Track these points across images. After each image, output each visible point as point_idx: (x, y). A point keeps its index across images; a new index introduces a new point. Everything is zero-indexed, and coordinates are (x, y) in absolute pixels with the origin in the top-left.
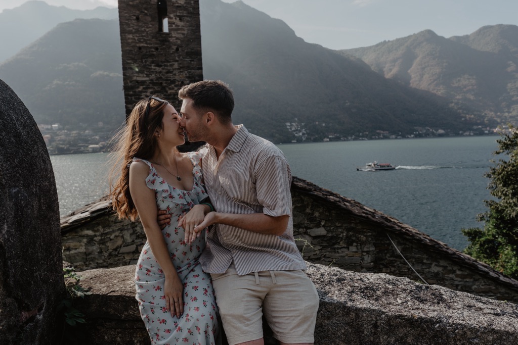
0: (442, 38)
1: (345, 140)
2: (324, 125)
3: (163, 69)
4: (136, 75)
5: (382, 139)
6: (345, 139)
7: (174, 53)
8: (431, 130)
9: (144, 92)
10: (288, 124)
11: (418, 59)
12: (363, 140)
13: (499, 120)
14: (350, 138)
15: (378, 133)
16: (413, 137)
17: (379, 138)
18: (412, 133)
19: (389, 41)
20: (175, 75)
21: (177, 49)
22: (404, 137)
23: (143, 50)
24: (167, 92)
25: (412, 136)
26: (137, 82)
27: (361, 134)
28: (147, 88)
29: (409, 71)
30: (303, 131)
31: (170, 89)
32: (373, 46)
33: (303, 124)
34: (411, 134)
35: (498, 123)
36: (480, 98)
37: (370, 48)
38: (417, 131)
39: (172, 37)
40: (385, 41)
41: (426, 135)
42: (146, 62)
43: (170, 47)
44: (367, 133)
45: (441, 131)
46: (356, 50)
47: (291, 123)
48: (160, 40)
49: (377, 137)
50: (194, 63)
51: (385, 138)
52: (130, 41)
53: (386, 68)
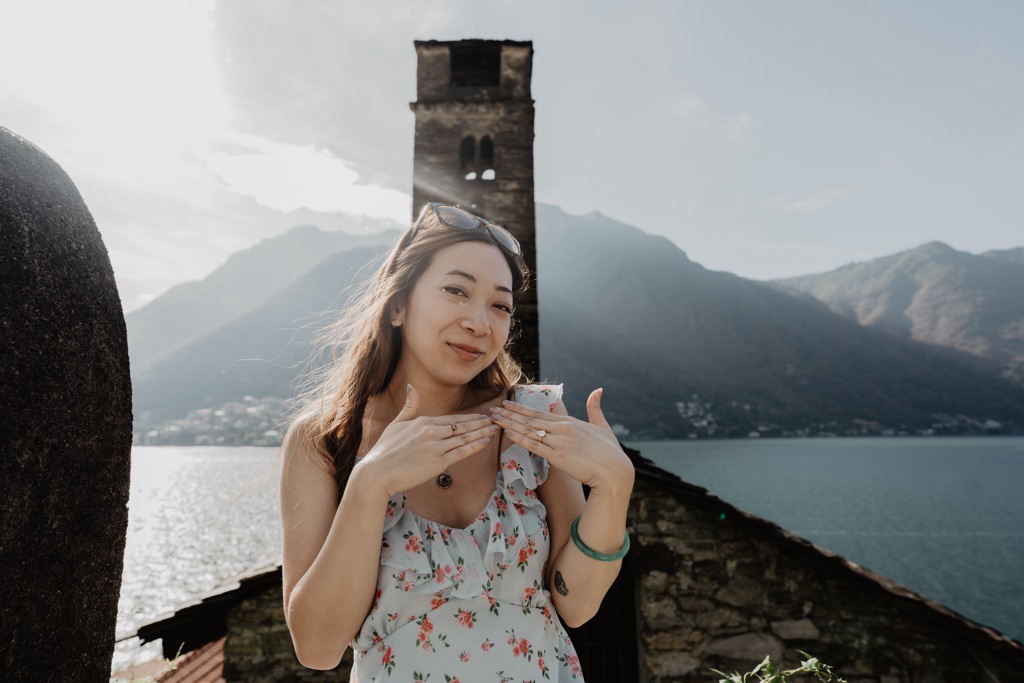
0: (964, 254)
1: (789, 437)
2: (747, 407)
5: (865, 435)
6: (791, 434)
10: (681, 405)
11: (922, 293)
12: (825, 436)
14: (799, 432)
15: (857, 424)
16: (932, 434)
17: (860, 435)
18: (930, 427)
19: (860, 263)
22: (912, 432)
25: (930, 431)
27: (822, 426)
29: (907, 312)
30: (710, 417)
32: (830, 272)
33: (708, 405)
34: (927, 426)
37: (824, 275)
38: (940, 422)
40: (852, 263)
41: (961, 431)
44: (834, 424)
46: (800, 279)
47: (685, 403)
49: (855, 432)
51: (872, 433)
53: (860, 308)
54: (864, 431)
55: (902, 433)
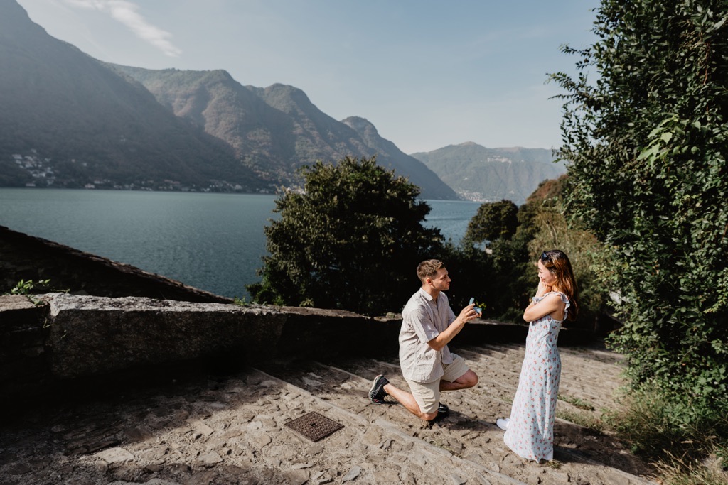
1: (119, 189)
2: (85, 165)
5: (171, 190)
6: (121, 187)
8: (228, 185)
10: (18, 156)
11: (213, 101)
12: (146, 190)
14: (127, 186)
15: (167, 183)
16: (209, 192)
17: (168, 190)
18: (208, 187)
19: (179, 70)
22: (198, 190)
25: (208, 189)
27: (143, 183)
29: (203, 113)
30: (49, 170)
32: (158, 71)
33: (47, 160)
34: (206, 187)
38: (214, 184)
40: (174, 69)
41: (223, 190)
44: (152, 182)
45: (238, 187)
46: (135, 70)
49: (165, 188)
51: (176, 189)
53: (175, 104)
54: (171, 187)
55: (192, 190)
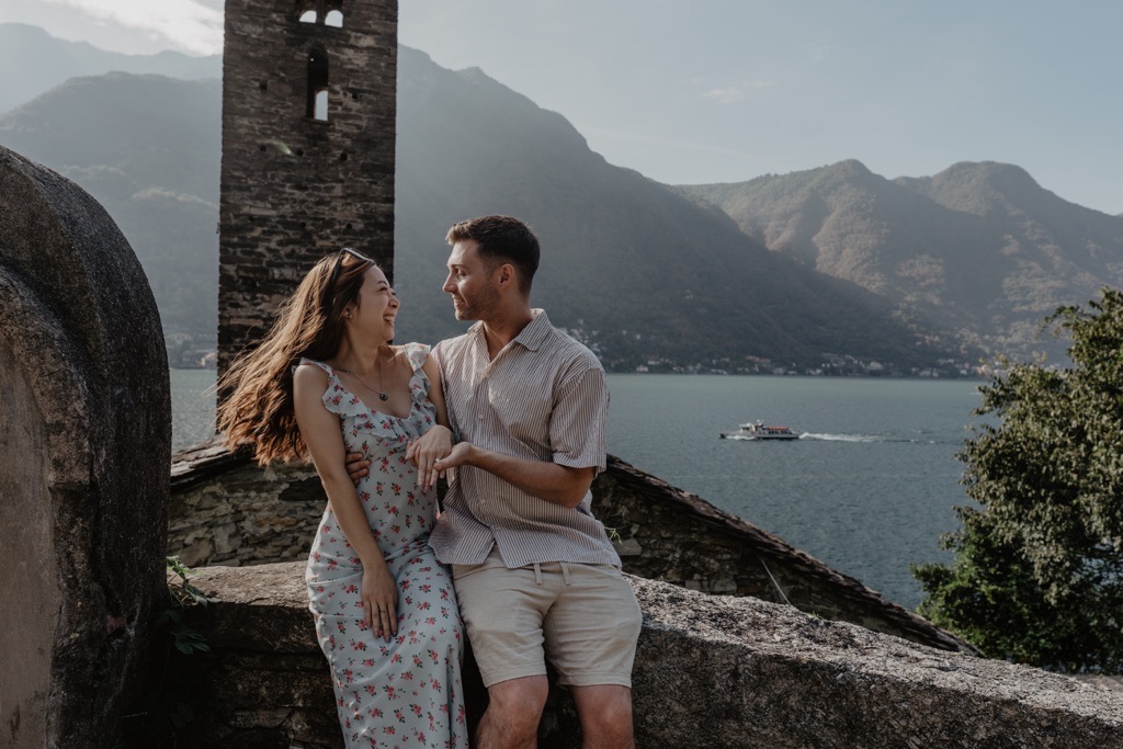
0: (880, 178)
1: (681, 373)
2: (638, 337)
3: (310, 195)
4: (249, 202)
5: (756, 374)
6: (682, 369)
7: (335, 163)
8: (856, 362)
9: (264, 240)
11: (833, 216)
12: (717, 373)
13: (987, 350)
14: (691, 368)
15: (749, 361)
16: (820, 375)
17: (752, 373)
18: (819, 367)
19: (776, 175)
20: (334, 209)
21: (343, 157)
22: (801, 372)
23: (268, 152)
24: (314, 244)
25: (819, 371)
26: (251, 217)
27: (714, 362)
28: (271, 232)
29: (815, 239)
30: (596, 347)
31: (321, 238)
33: (595, 333)
34: (815, 367)
35: (986, 357)
36: (952, 303)
37: (738, 186)
38: (829, 362)
39: (334, 130)
40: (768, 175)
41: (846, 372)
42: (273, 177)
43: (327, 152)
44: (727, 360)
45: (875, 366)
46: (711, 188)
48: (307, 136)
49: (747, 370)
50: (378, 188)
51: (764, 372)
52: (242, 131)
53: (769, 229)
54: (756, 369)
55: (791, 372)
